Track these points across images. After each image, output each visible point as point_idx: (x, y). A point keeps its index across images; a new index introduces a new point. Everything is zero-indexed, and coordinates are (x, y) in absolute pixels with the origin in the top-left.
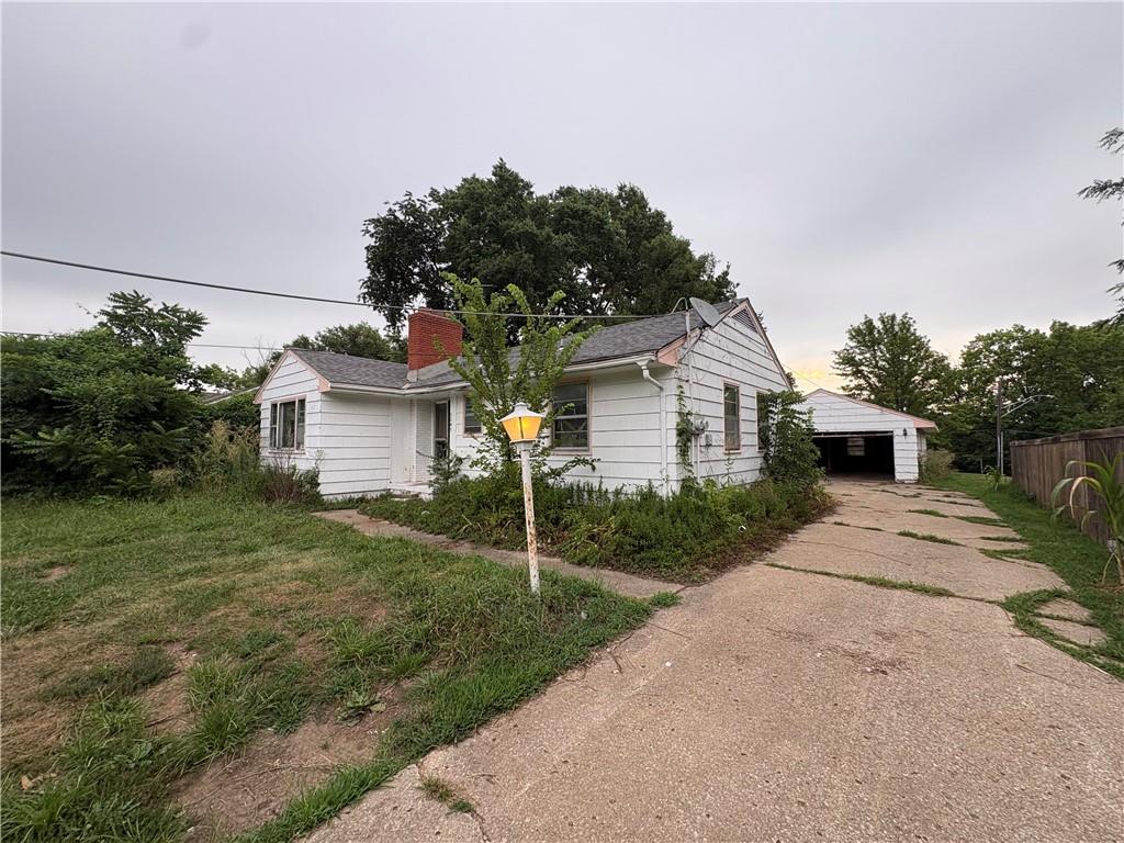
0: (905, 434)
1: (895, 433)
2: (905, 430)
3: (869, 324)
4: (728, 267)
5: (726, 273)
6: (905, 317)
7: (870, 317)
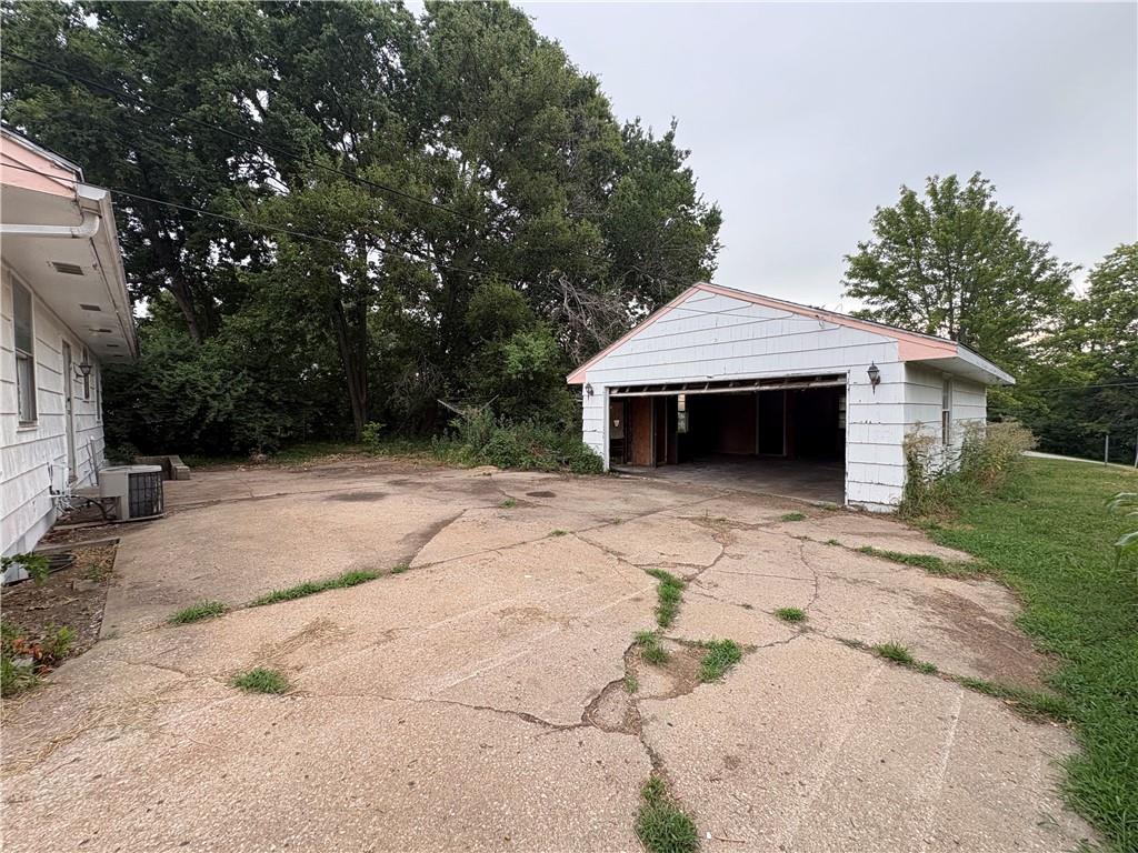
0: (876, 381)
1: (851, 380)
2: (873, 370)
3: (909, 202)
4: (674, 124)
5: (670, 137)
6: (974, 181)
7: (911, 187)
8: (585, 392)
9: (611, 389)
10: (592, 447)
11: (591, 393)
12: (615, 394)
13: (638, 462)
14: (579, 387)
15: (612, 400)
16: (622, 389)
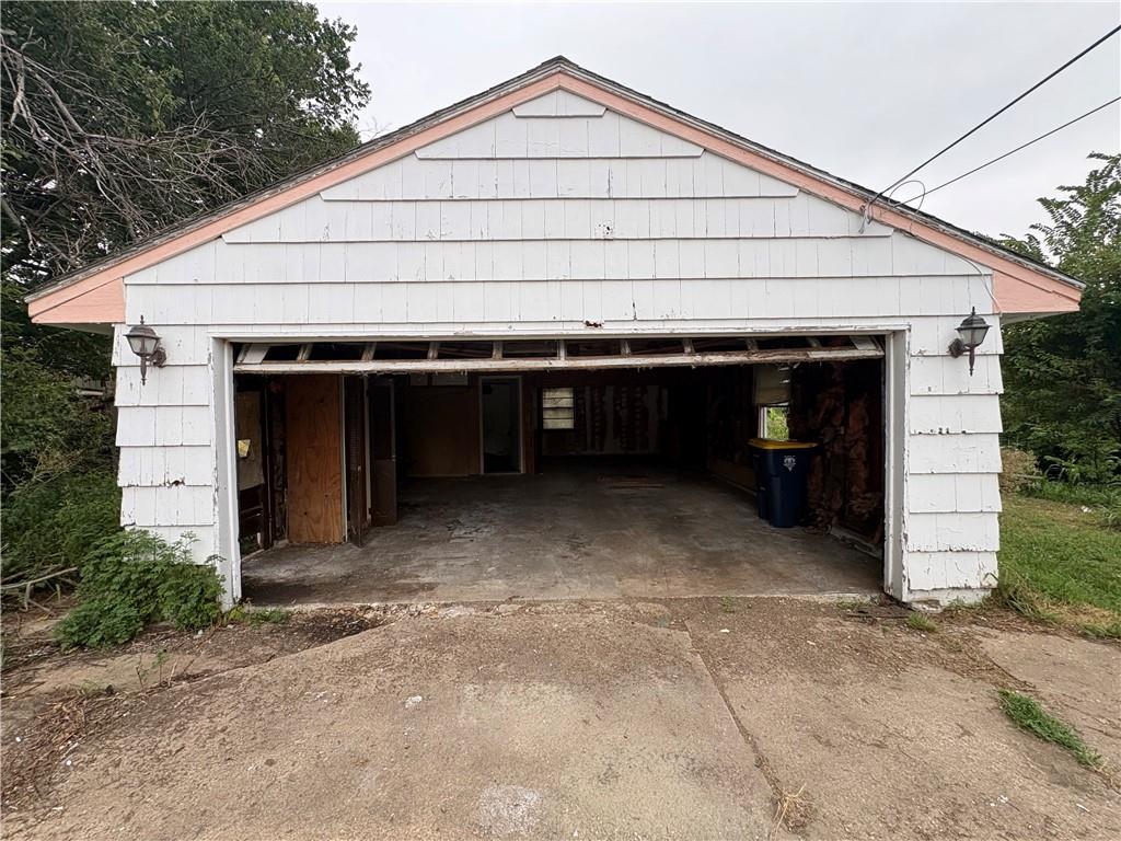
8: (123, 354)
9: (238, 348)
10: (170, 538)
11: (154, 358)
12: (254, 364)
13: (305, 538)
14: (100, 339)
15: (243, 382)
16: (281, 350)
